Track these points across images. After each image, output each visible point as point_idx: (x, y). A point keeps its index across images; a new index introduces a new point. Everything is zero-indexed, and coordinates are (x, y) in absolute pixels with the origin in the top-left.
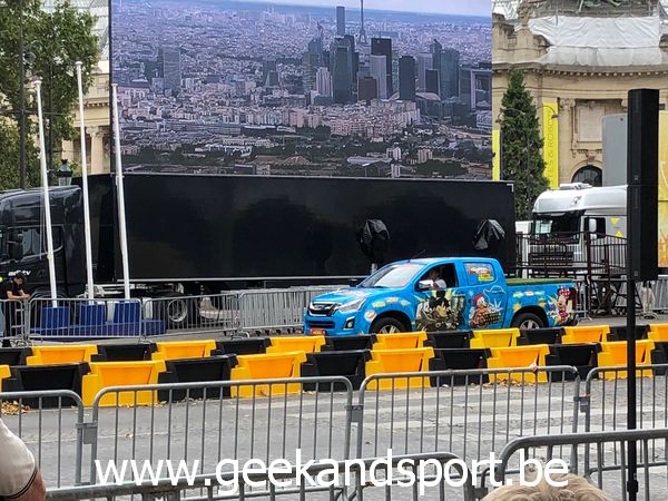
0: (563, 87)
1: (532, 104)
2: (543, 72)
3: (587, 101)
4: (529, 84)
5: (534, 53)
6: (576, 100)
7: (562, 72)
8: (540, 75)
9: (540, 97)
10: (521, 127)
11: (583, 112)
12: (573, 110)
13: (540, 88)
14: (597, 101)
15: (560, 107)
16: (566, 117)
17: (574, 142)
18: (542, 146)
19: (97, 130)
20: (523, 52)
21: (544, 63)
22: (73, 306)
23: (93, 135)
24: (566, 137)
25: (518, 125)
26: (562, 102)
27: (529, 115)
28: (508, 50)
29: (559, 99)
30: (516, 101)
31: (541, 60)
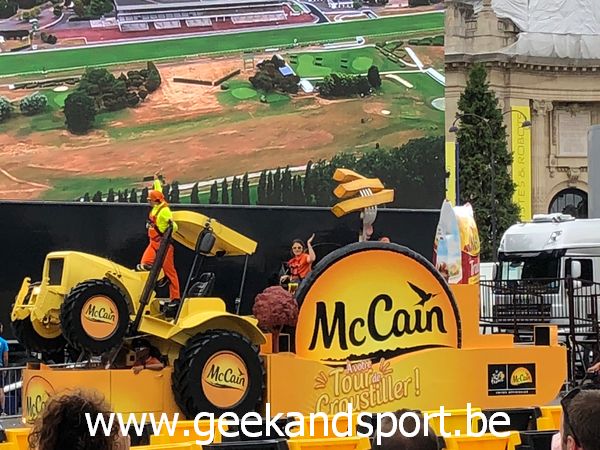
0: (537, 86)
1: (498, 107)
2: (510, 66)
3: (568, 104)
4: (494, 82)
5: (499, 42)
6: (554, 103)
7: (535, 66)
8: (507, 69)
9: (507, 98)
10: (483, 136)
11: (563, 118)
12: (550, 115)
13: (508, 86)
14: (581, 104)
15: (534, 112)
16: (541, 124)
17: (551, 156)
18: (510, 162)
20: (487, 40)
21: (512, 54)
24: (541, 152)
25: (479, 134)
26: (536, 105)
27: (494, 122)
28: (466, 38)
29: (531, 101)
30: (476, 104)
31: (508, 51)
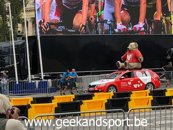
19: (30, 19)
22: (24, 83)
23: (29, 21)
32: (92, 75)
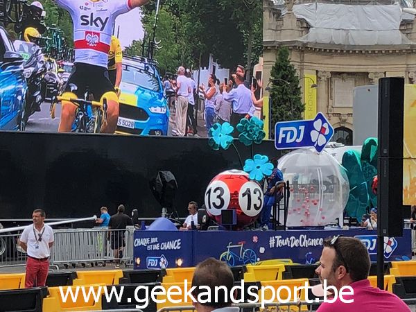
0: (321, 62)
1: (296, 75)
2: (304, 49)
3: (340, 73)
4: (293, 59)
5: (297, 33)
6: (332, 73)
7: (320, 49)
8: (302, 51)
9: (302, 69)
10: (286, 94)
11: (337, 83)
12: (329, 81)
13: (302, 62)
14: (348, 73)
15: (319, 78)
16: (323, 86)
17: (329, 107)
18: (303, 110)
20: (288, 32)
21: (305, 41)
24: (323, 103)
25: (284, 92)
26: (320, 74)
27: (294, 84)
28: (276, 30)
29: (317, 72)
30: (282, 72)
31: (303, 39)
32: (74, 228)
